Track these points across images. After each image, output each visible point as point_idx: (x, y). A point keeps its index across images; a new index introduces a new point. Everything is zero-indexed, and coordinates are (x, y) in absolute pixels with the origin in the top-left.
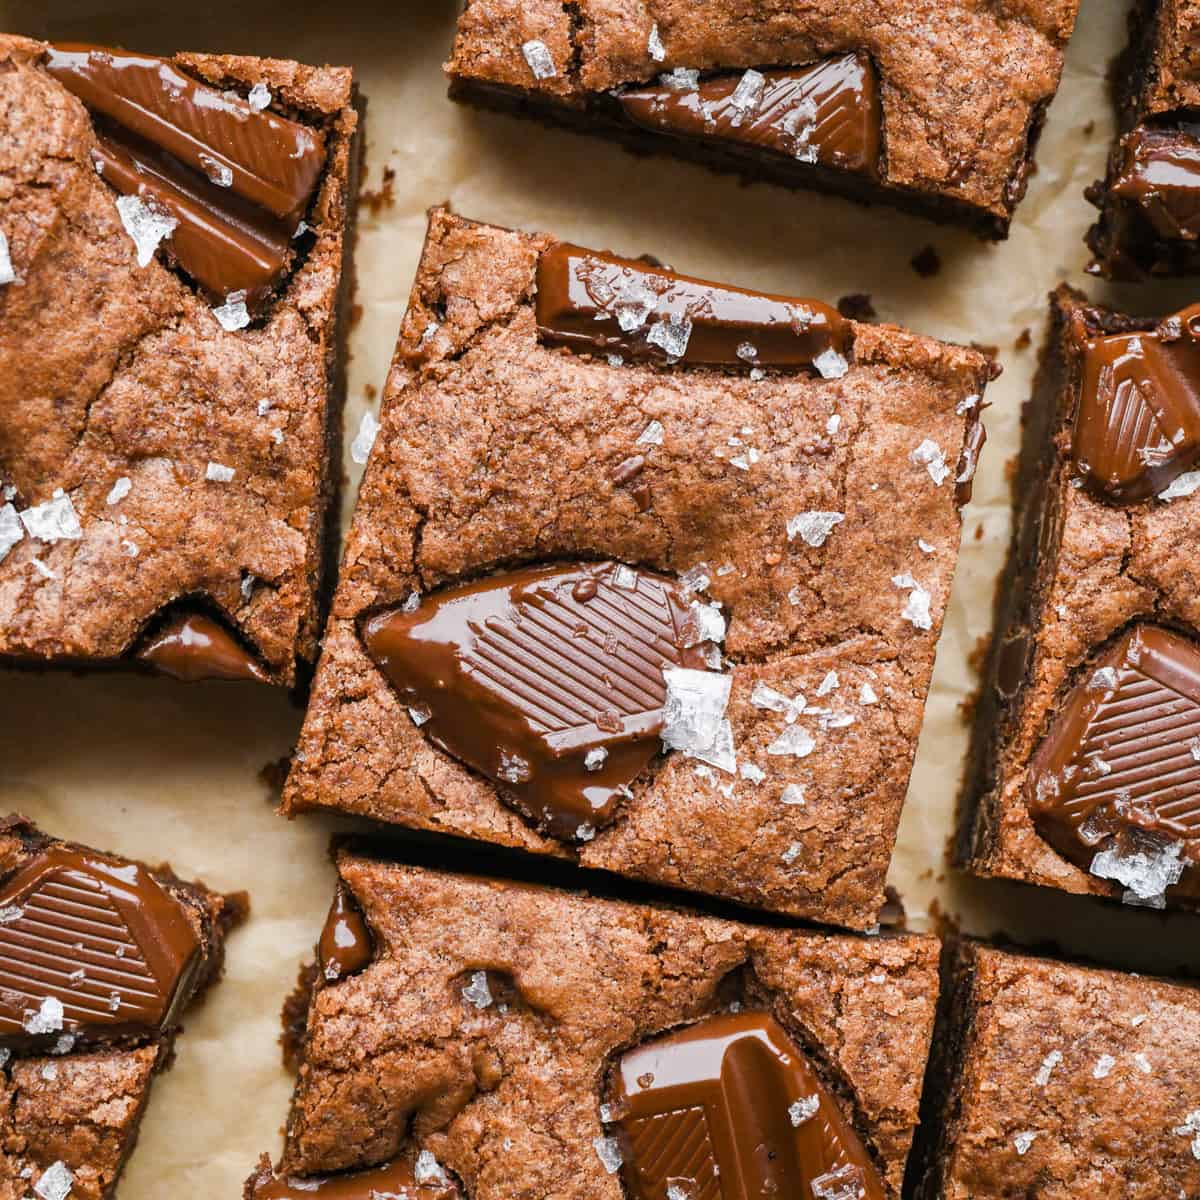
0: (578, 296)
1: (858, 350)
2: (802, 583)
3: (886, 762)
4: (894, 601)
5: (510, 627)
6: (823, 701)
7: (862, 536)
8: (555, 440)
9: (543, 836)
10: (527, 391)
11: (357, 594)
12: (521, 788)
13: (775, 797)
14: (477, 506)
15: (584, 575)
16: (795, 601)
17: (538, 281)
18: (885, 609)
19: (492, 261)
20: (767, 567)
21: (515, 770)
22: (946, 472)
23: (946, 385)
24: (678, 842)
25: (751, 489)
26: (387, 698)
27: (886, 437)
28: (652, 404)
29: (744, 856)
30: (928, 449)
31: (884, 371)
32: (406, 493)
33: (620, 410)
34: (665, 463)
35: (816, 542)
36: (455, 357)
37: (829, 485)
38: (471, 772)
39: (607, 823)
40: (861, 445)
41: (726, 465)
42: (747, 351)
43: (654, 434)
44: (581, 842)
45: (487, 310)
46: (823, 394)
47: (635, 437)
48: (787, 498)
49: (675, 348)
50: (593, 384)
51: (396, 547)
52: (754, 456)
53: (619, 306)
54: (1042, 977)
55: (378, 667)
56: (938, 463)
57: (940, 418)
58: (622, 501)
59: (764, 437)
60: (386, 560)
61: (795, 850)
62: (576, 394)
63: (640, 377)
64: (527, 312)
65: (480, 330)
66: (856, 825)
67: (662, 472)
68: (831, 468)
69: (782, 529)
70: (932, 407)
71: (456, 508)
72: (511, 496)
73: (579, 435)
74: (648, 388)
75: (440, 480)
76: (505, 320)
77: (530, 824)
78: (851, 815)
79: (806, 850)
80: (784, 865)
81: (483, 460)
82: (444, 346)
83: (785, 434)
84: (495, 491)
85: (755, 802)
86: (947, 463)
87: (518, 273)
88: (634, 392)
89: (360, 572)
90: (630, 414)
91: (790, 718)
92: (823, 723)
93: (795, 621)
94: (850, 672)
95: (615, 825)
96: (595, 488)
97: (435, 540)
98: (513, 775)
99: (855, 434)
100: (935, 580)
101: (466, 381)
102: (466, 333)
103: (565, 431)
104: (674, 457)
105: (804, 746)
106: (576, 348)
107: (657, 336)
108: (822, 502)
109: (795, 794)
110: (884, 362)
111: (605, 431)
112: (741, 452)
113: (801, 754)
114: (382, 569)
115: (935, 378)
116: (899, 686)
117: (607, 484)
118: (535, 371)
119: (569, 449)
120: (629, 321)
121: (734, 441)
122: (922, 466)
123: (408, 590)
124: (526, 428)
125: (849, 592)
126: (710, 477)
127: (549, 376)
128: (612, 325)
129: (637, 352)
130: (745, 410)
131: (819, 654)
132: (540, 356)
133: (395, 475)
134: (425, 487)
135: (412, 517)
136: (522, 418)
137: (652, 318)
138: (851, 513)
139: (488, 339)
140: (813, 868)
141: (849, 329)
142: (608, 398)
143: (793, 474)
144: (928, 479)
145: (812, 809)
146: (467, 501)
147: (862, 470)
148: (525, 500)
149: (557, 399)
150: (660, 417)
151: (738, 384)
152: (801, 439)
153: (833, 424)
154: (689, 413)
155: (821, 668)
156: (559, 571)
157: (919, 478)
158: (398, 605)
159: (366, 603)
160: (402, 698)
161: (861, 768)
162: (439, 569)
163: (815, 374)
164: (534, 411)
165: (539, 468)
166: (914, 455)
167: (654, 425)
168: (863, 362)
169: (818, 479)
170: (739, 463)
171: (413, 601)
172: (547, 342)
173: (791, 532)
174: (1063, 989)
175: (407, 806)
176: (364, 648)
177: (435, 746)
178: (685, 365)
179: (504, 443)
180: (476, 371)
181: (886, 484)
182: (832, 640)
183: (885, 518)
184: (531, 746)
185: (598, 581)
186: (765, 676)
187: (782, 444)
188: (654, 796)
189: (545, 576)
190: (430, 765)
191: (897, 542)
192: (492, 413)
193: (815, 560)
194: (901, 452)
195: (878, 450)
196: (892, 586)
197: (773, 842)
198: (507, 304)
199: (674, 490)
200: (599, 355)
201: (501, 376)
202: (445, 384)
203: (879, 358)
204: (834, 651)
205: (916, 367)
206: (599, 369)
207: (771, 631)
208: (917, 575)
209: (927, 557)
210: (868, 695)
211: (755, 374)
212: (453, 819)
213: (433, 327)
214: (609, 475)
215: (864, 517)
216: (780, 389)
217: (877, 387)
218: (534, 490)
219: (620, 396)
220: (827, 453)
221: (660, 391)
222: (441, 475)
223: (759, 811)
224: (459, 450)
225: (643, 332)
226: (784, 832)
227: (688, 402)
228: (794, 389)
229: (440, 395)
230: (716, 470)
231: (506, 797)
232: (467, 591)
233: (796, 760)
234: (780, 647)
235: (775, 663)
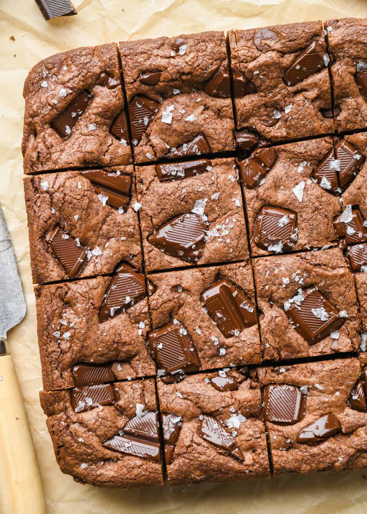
0: (164, 172)
1: (213, 164)
2: (217, 206)
3: (241, 230)
4: (233, 204)
5: (172, 230)
6: (228, 224)
7: (224, 195)
8: (168, 197)
9: (190, 263)
10: (161, 191)
11: (146, 234)
12: (183, 256)
13: (225, 243)
14: (160, 213)
15: (181, 218)
16: (217, 209)
17: (156, 172)
18: (233, 205)
19: (148, 172)
20: (210, 205)
21: (181, 253)
22: (234, 179)
23: (229, 165)
24: (212, 255)
25: (203, 194)
26: (156, 249)
27: (222, 177)
28: (182, 186)
29: (224, 254)
30: (230, 176)
31: (218, 166)
32: (147, 215)
33: (177, 188)
34: (188, 195)
35: (217, 199)
36: (147, 190)
37: (216, 189)
38: (174, 256)
39: (199, 257)
40: (219, 180)
41: (198, 191)
42: (195, 171)
43: (184, 191)
44: (196, 261)
45: (150, 180)
46: (210, 174)
47: (181, 192)
48: (210, 193)
49: (183, 175)
50: (172, 186)
51: (149, 224)
52: (202, 188)
53: (171, 171)
54: (262, 260)
55: (153, 245)
56: (232, 178)
57: (230, 171)
58: (183, 203)
59: (202, 185)
60: (148, 227)
61: (231, 250)
62: (169, 188)
63: (179, 182)
64: (156, 178)
65: (150, 184)
66: (240, 242)
67: (188, 196)
68: (215, 185)
69: (211, 198)
70: (228, 169)
71: (156, 214)
72: (164, 209)
73: (172, 195)
74: (181, 183)
75: (152, 211)
76: (153, 180)
77: (187, 261)
78: (239, 241)
79: (233, 249)
80: (230, 253)
81: (158, 205)
82: (145, 188)
83: (206, 183)
84: (162, 209)
85: (222, 244)
86: (234, 178)
87: (153, 172)
88: (178, 185)
89: (144, 231)
90: (179, 188)
91: (223, 229)
92: (229, 228)
93: (218, 213)
94: (230, 218)
95: (201, 257)
96: (178, 203)
97: (155, 221)
98: (181, 254)
99: (217, 179)
100: (239, 198)
101: (150, 193)
102: (148, 185)
103: (169, 195)
104: (189, 193)
105: (227, 233)
106: (166, 181)
107: (179, 174)
108: (216, 192)
109: (228, 241)
110: (218, 165)
111: (176, 193)
112: (199, 188)
113: (227, 234)
114: (148, 228)
115: (227, 164)
116: (239, 217)
117: (180, 201)
118: (161, 187)
119: (171, 198)
120: (174, 173)
121: (198, 187)
122: (230, 180)
123: (153, 230)
124: (163, 197)
125: (225, 205)
126: (196, 194)
127: (164, 187)
128: (171, 175)
129: (177, 178)
130: (198, 181)
131: (224, 217)
132: (161, 184)
133: (145, 212)
134: (150, 213)
135: (150, 218)
136: (162, 196)
137: (177, 171)
138: (221, 192)
139: (152, 185)
140: (236, 252)
141: (210, 161)
142: (175, 187)
143: (209, 189)
144: (232, 182)
145: (232, 242)
146: (158, 212)
147: (220, 184)
148: (167, 209)
149: (166, 190)
150: (184, 187)
151: (195, 177)
152: (209, 183)
153: (213, 178)
154: (189, 185)
155: (225, 219)
156: (177, 218)
157: (230, 182)
158: (152, 233)
159: (147, 235)
160: (159, 248)
161: (238, 233)
162: (157, 225)
163: (207, 171)
164: (163, 194)
165: (168, 203)
166: (228, 178)
167: (184, 189)
168: (214, 166)
169: (214, 188)
170: (200, 190)
171: (155, 232)
172: (161, 182)
173: (212, 198)
174: (266, 260)
175: (166, 266)
176: (150, 242)
177: (167, 254)
178: (185, 177)
179: (160, 201)
180: (151, 191)
181: (225, 185)
182: (226, 214)
183: (227, 190)
184: (183, 249)
185: (184, 217)
186: (217, 223)
187: (206, 185)
188: (206, 250)
189: (175, 220)
190: (167, 258)
191: (230, 194)
192: (157, 197)
193: (218, 201)
194: (226, 179)
195: (222, 180)
196: (232, 201)
197: (227, 250)
198: (152, 178)
199: (191, 198)
200: (170, 181)
201: (156, 190)
202: (148, 194)
203: (217, 164)
204: (226, 215)
205: (223, 164)
206: (171, 183)
207: (215, 216)
208: (236, 198)
209: (236, 194)
210: (235, 220)
211: (197, 174)
212: (174, 265)
213: (142, 186)
214: (179, 200)
215: (223, 191)
216: (202, 175)
217: (218, 169)
218: (168, 207)
219: (176, 186)
220: (214, 183)
221: (182, 183)
222: (152, 210)
223: (223, 246)
224: (153, 204)
225: (176, 174)
226: (229, 248)
227: (188, 183)
228: (204, 175)
229: (147, 197)
230: (196, 193)
231: (181, 258)
232: (163, 227)
233: (227, 235)
234: (217, 218)
235: (217, 220)
